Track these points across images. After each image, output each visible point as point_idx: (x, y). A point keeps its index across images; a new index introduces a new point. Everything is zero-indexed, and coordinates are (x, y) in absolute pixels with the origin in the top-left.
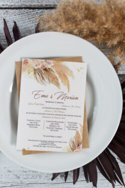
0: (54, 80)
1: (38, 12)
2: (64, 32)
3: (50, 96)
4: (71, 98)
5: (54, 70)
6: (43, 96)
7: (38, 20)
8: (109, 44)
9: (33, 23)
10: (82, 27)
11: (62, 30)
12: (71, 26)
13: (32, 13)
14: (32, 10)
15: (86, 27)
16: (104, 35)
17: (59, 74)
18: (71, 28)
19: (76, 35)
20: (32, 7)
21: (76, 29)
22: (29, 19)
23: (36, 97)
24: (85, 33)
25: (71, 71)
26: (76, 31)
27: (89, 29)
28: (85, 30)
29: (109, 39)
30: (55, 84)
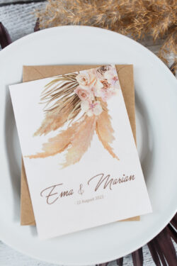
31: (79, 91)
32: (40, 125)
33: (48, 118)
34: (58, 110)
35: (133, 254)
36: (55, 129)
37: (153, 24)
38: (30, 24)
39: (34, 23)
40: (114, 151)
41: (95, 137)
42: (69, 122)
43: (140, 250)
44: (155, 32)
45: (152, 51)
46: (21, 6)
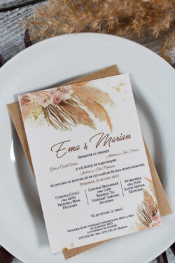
0: (82, 118)
1: (21, 12)
2: (74, 32)
3: (82, 146)
4: (118, 139)
5: (77, 101)
6: (71, 149)
7: (24, 25)
8: (156, 30)
9: (17, 33)
10: (106, 13)
11: (72, 29)
12: (85, 17)
13: (11, 17)
14: (9, 12)
15: (111, 12)
16: (145, 18)
17: (87, 104)
18: (87, 21)
19: (96, 31)
20: (8, 7)
21: (94, 20)
22: (9, 27)
23: (60, 154)
24: (111, 23)
25: (107, 94)
26: (95, 25)
27: (117, 13)
28: (111, 18)
29: (153, 23)
30: (86, 124)
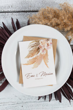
31: (40, 46)
32: (27, 55)
33: (30, 53)
34: (33, 51)
35: (49, 95)
36: (31, 57)
37: (65, 27)
38: (26, 20)
39: (28, 20)
40: (48, 65)
41: (43, 60)
42: (36, 55)
43: (52, 94)
44: (66, 29)
45: (64, 35)
46: (24, 13)
